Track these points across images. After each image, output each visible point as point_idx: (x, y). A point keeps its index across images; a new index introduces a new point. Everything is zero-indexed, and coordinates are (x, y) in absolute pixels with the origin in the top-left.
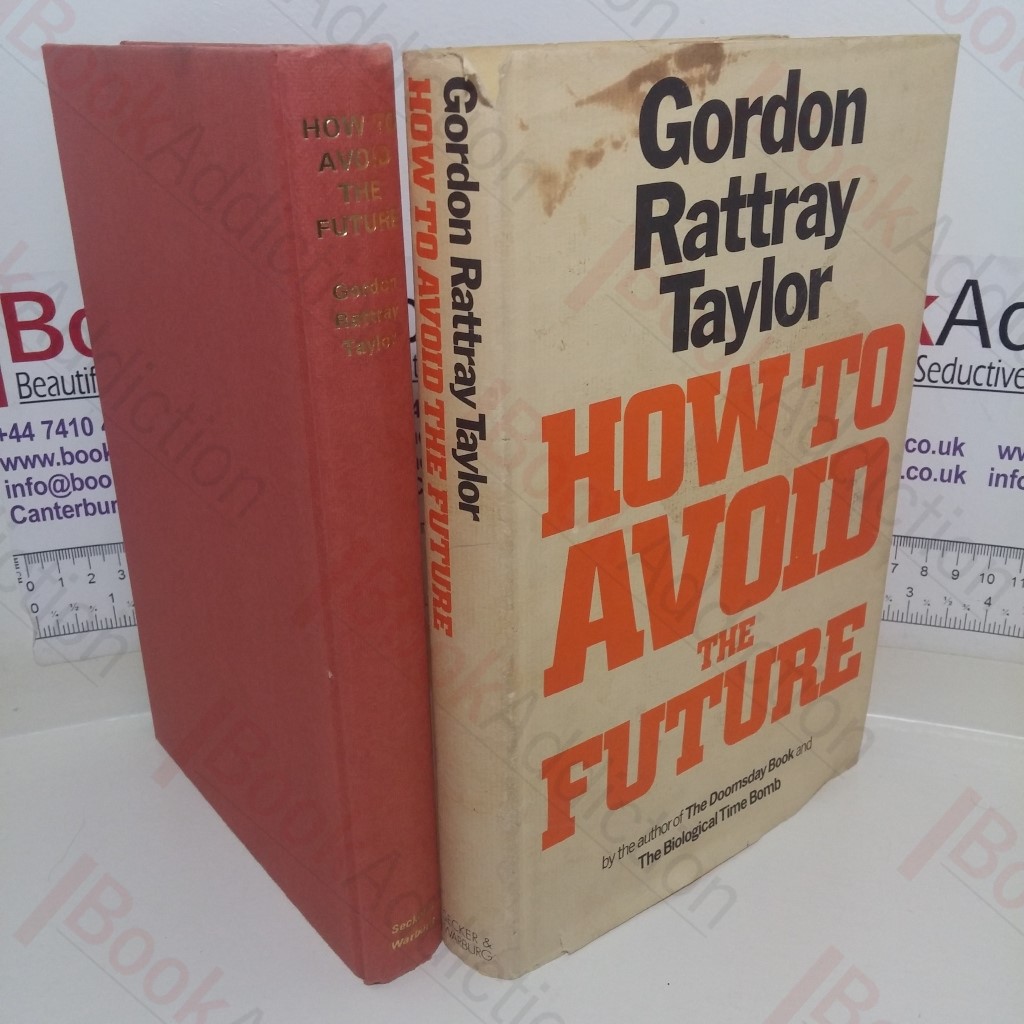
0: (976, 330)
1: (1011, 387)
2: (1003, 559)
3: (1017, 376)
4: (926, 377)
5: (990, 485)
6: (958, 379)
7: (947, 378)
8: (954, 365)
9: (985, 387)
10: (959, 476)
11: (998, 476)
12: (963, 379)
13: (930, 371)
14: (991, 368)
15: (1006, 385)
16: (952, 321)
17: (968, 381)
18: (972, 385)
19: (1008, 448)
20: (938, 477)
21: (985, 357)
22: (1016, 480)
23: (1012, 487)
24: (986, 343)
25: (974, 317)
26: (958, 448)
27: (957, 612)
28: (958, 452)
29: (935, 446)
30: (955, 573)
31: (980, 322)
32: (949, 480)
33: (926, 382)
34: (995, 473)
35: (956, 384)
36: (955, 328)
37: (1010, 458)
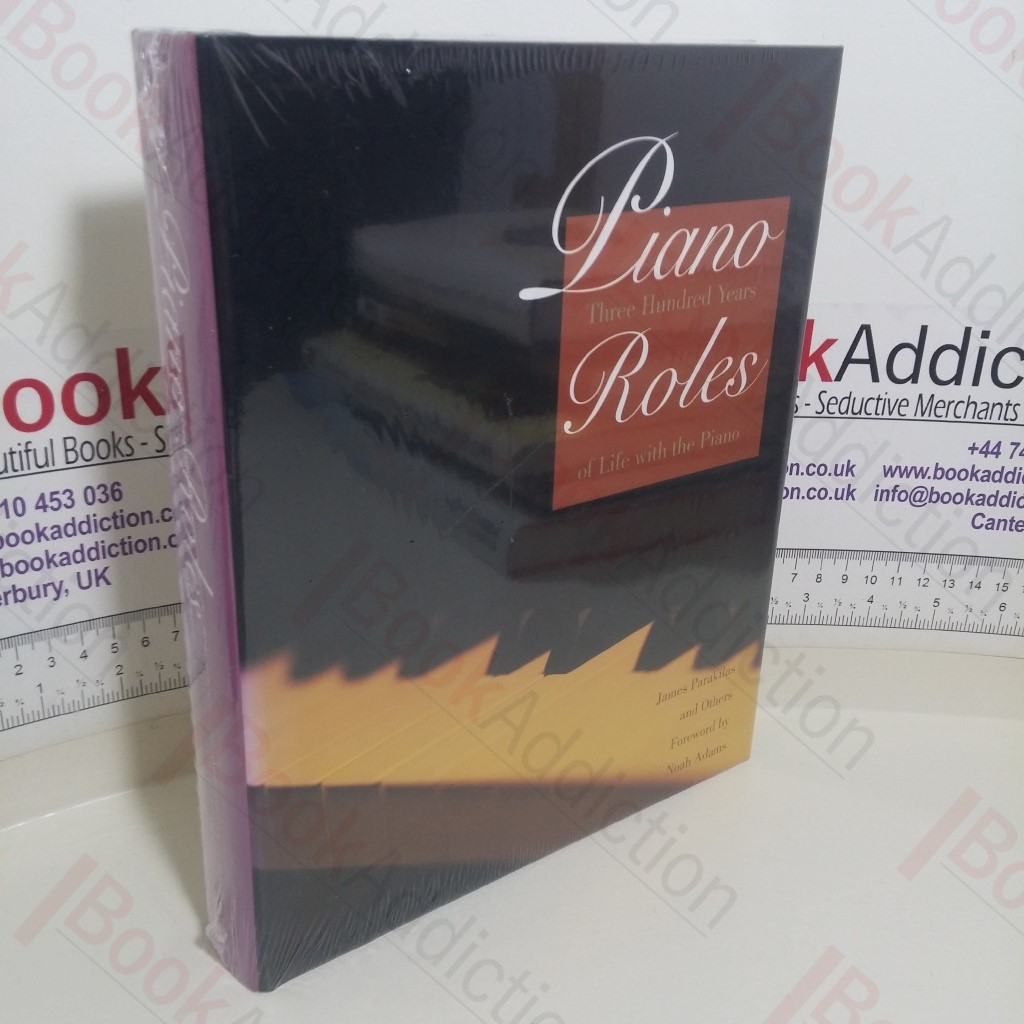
0: (867, 367)
1: (895, 415)
2: (884, 562)
3: (900, 406)
4: (825, 410)
5: (875, 500)
6: (853, 410)
7: (843, 410)
8: (849, 398)
9: (873, 416)
10: (850, 493)
11: (882, 492)
12: (856, 411)
13: (828, 404)
14: (879, 399)
15: (890, 414)
16: (849, 360)
17: (860, 412)
18: (863, 415)
19: (891, 467)
20: (833, 496)
21: (875, 389)
22: (897, 494)
23: (893, 500)
24: (875, 378)
25: (866, 356)
26: (850, 469)
27: (845, 611)
28: (850, 473)
29: (831, 469)
30: (845, 577)
31: (871, 361)
32: (842, 498)
33: (825, 413)
34: (880, 489)
35: (850, 414)
36: (850, 366)
37: (892, 476)
